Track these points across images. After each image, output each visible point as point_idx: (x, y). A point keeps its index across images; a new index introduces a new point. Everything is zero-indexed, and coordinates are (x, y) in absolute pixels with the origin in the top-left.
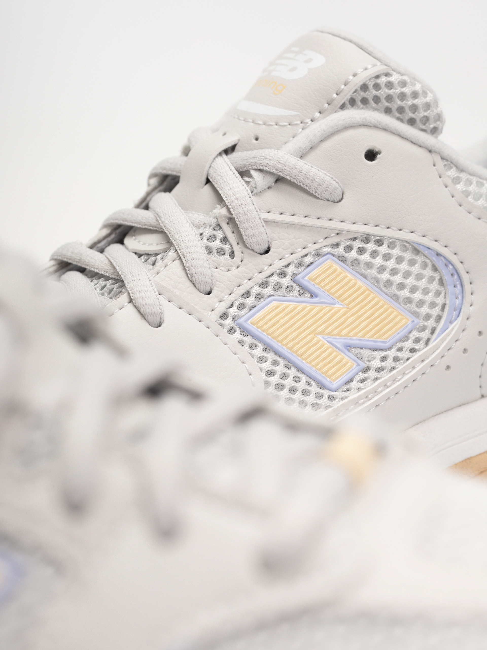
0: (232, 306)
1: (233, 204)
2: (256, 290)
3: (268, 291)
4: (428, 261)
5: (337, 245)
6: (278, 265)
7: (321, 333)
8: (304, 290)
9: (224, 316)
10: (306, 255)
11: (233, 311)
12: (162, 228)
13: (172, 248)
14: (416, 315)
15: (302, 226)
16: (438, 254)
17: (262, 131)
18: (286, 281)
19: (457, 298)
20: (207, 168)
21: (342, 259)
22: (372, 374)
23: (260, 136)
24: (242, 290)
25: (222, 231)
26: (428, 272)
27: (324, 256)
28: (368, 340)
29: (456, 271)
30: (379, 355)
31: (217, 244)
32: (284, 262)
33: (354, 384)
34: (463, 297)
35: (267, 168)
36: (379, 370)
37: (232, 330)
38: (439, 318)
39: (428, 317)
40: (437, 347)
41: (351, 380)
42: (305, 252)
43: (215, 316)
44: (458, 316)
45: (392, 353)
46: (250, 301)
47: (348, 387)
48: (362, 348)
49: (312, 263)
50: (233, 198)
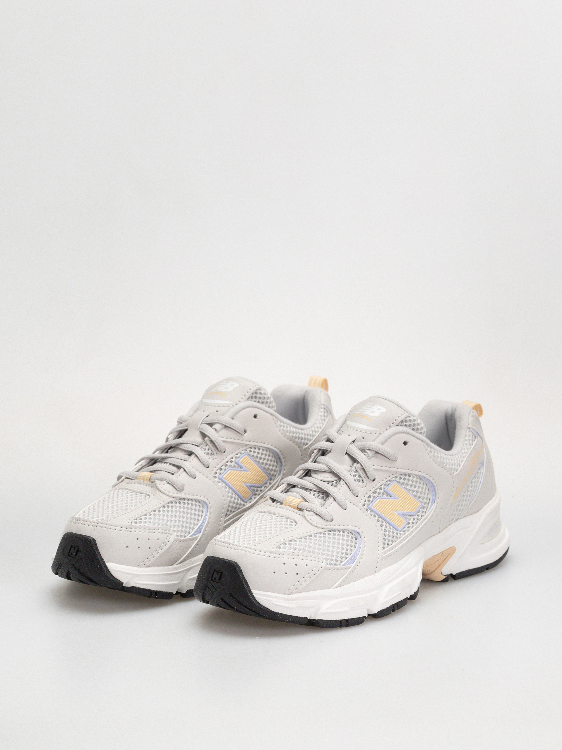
0: (365, 501)
1: (363, 463)
2: (372, 495)
3: (376, 495)
4: (424, 482)
5: (396, 477)
6: (379, 485)
7: (394, 510)
8: (388, 494)
9: (364, 505)
10: (387, 481)
11: (366, 503)
12: (333, 472)
13: (341, 480)
14: (422, 502)
15: (385, 471)
16: (427, 479)
17: (365, 435)
18: (382, 491)
19: (434, 496)
20: (346, 449)
21: (399, 482)
22: (411, 525)
23: (365, 437)
24: (368, 495)
25: (358, 473)
26: (425, 486)
27: (393, 481)
28: (408, 512)
29: (433, 485)
30: (412, 518)
31: (357, 478)
32: (380, 484)
33: (406, 529)
34: (435, 495)
35: (373, 449)
36: (413, 523)
37: (367, 510)
38: (428, 503)
39: (425, 503)
40: (429, 514)
41: (405, 527)
42: (387, 480)
43: (361, 504)
44: (435, 502)
45: (416, 517)
46: (371, 499)
47: (404, 530)
48: (407, 515)
49: (389, 484)
50: (362, 460)
